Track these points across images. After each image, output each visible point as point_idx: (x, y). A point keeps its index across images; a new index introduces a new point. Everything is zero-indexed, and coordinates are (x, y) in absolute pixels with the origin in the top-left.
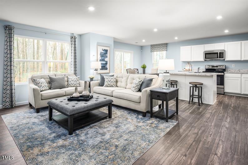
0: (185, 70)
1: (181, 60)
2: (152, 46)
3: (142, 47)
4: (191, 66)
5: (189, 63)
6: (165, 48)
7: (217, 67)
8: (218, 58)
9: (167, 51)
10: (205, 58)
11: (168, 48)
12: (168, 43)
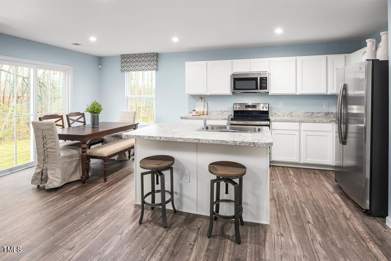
0: (194, 113)
1: (186, 93)
2: (123, 57)
3: (100, 60)
4: (206, 104)
5: (202, 97)
6: (152, 63)
7: (254, 106)
8: (257, 89)
9: (157, 70)
10: (235, 88)
11: (159, 64)
12: (160, 54)
